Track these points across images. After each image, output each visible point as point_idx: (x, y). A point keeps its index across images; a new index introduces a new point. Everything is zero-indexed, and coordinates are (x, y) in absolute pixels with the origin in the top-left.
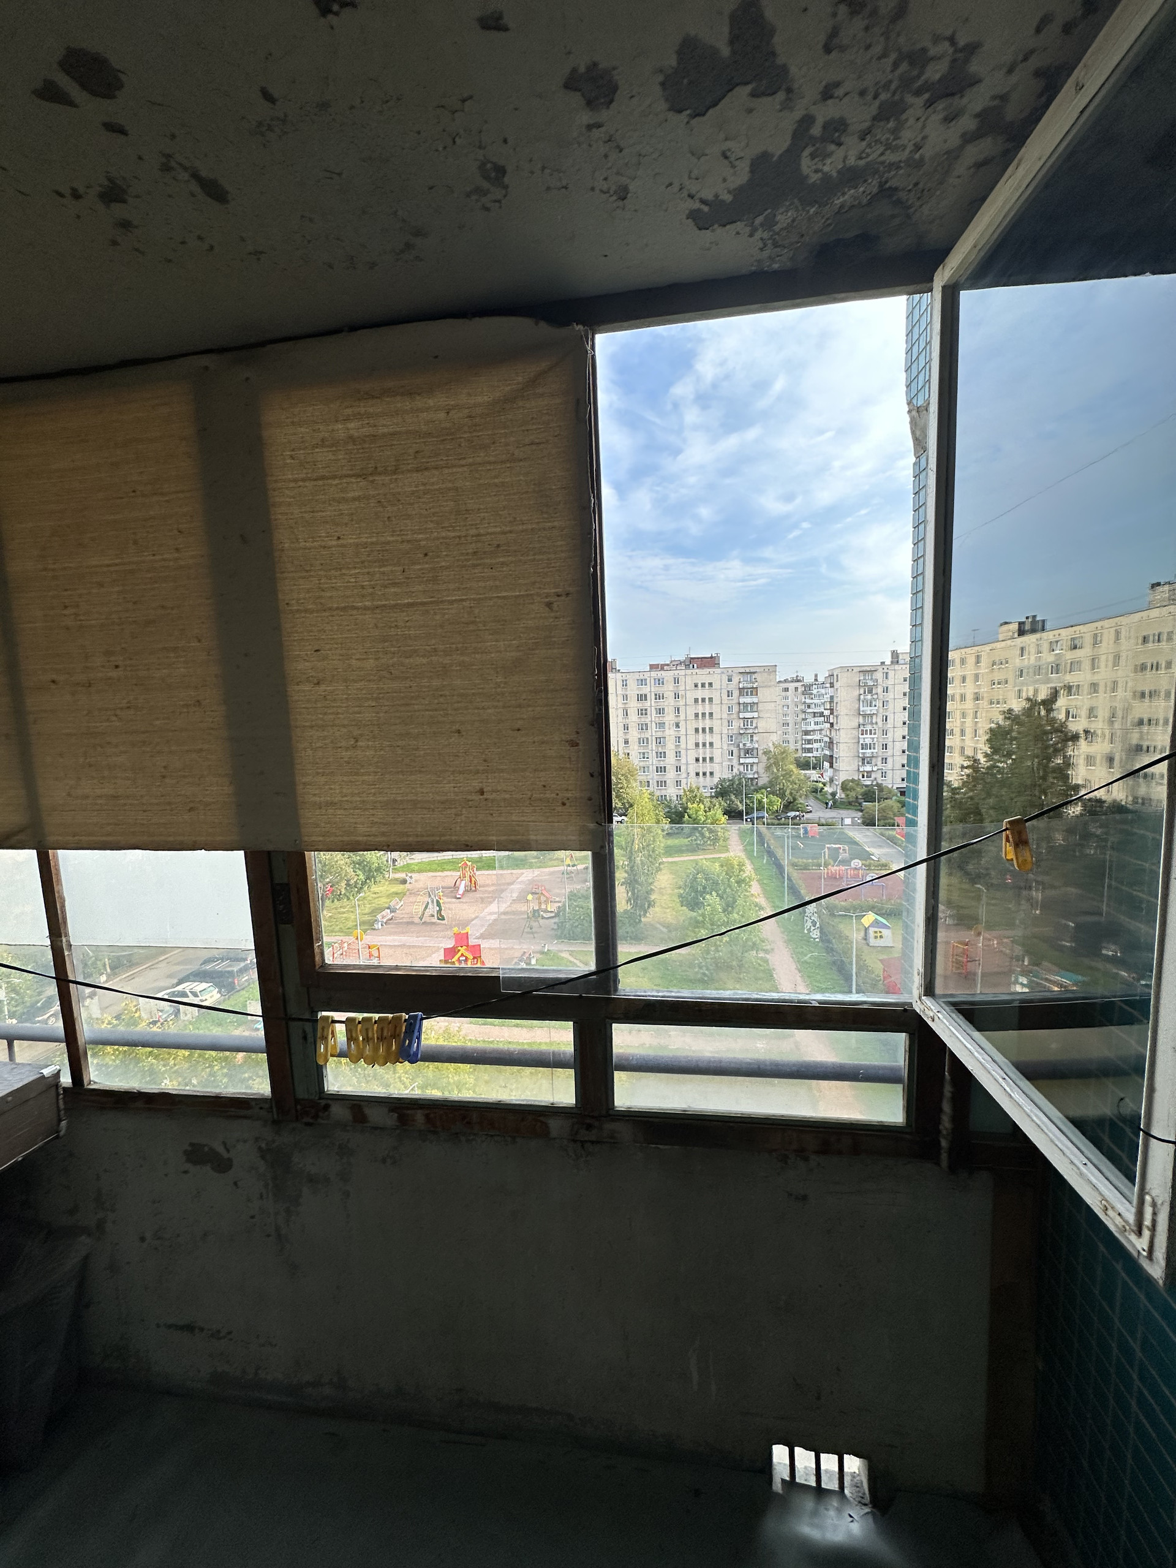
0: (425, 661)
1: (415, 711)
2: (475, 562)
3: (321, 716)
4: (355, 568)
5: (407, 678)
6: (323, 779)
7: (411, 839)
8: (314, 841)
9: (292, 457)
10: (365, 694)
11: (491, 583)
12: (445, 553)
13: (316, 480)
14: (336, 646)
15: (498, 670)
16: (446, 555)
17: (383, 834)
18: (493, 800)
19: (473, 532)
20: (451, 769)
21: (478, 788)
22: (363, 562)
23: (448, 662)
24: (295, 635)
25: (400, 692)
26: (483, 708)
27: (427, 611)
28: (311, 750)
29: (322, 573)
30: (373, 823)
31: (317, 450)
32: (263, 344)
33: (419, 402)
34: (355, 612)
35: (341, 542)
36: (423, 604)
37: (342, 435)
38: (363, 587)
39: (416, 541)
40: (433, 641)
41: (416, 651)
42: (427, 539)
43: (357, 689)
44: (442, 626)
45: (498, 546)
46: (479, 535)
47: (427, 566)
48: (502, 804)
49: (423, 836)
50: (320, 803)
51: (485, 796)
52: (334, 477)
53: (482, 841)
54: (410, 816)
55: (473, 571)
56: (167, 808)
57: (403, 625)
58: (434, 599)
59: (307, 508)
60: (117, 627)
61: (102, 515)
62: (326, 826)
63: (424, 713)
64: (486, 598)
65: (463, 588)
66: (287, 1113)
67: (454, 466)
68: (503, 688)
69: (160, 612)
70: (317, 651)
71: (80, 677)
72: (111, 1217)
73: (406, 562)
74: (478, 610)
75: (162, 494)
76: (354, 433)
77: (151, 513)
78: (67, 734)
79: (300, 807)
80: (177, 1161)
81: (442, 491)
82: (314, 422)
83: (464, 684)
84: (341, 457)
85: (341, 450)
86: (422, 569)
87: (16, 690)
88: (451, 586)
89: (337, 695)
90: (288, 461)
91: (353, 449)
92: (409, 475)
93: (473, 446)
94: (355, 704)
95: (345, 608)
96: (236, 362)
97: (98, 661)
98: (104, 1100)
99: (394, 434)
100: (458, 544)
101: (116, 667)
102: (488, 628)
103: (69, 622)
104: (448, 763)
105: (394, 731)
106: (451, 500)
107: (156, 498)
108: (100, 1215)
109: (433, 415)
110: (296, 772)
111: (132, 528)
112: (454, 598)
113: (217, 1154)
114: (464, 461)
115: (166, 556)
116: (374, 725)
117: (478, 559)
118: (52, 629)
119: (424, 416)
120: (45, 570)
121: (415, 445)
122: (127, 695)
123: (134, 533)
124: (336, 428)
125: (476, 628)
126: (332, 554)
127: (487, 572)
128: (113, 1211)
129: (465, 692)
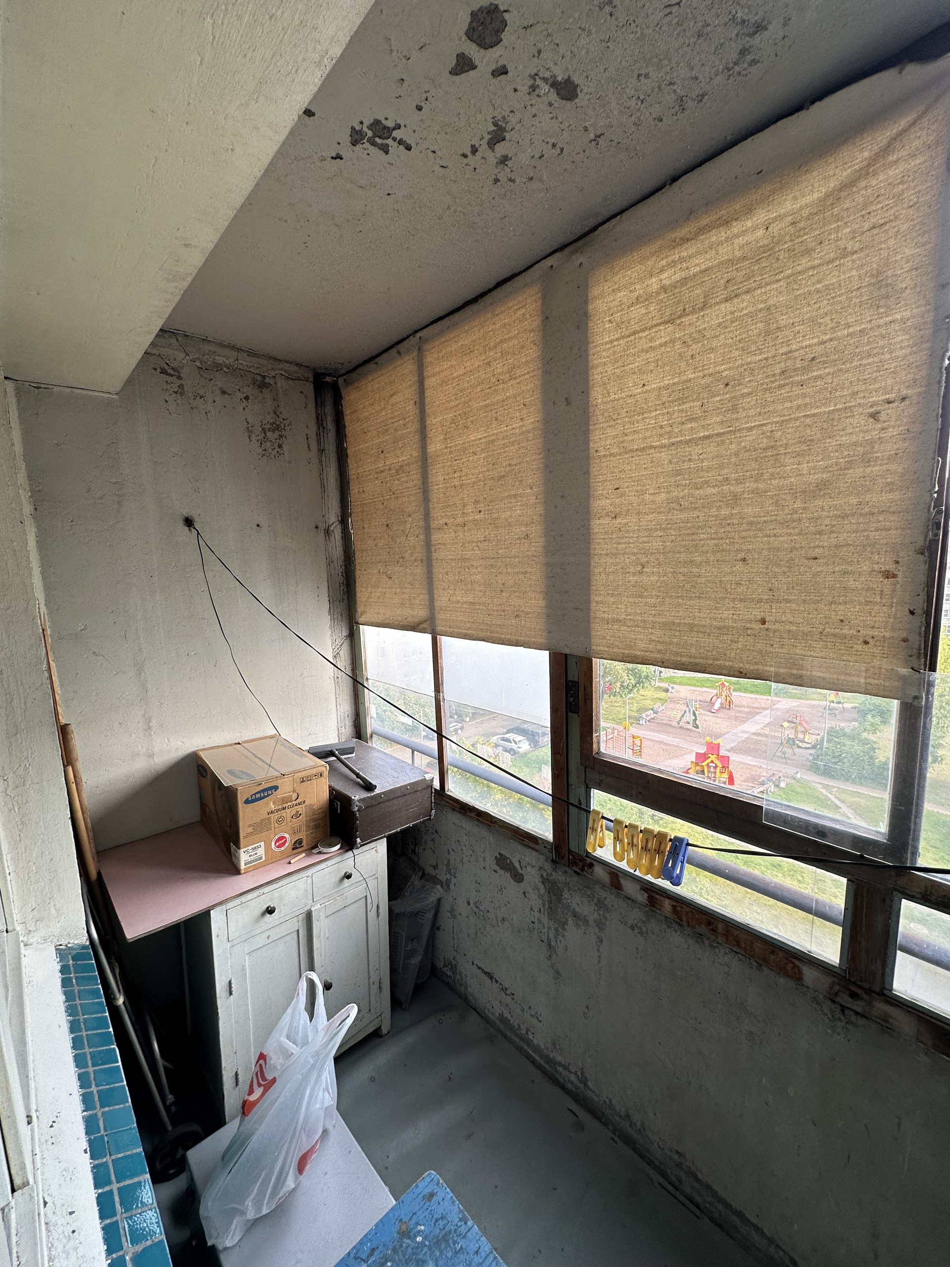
0: (714, 491)
1: (701, 540)
2: (782, 382)
3: (615, 545)
4: (656, 410)
5: (695, 508)
6: (612, 599)
7: (684, 659)
8: (601, 650)
9: (610, 322)
10: (655, 525)
11: (800, 402)
12: (747, 380)
13: (629, 336)
14: (633, 483)
15: (798, 495)
16: (749, 381)
17: (659, 651)
18: (775, 631)
19: (784, 349)
20: (732, 597)
21: (759, 617)
22: (663, 404)
23: (740, 490)
24: (601, 477)
25: (687, 523)
26: (775, 535)
27: (723, 441)
28: (605, 574)
29: (627, 419)
30: (651, 641)
31: (632, 309)
32: (594, 229)
33: (736, 227)
34: (652, 451)
35: (646, 387)
36: (718, 435)
37: (655, 287)
38: (661, 427)
39: (719, 372)
40: (726, 471)
41: (707, 482)
42: (730, 369)
43: (648, 521)
44: (736, 454)
45: (813, 359)
46: (790, 352)
47: (727, 396)
48: (786, 636)
50: (608, 619)
51: (766, 626)
52: (643, 331)
53: (759, 670)
54: (685, 638)
55: (778, 393)
56: (503, 614)
57: (697, 458)
58: (731, 429)
59: (619, 364)
60: (482, 483)
61: (479, 402)
62: (612, 639)
63: (709, 542)
64: (791, 419)
65: (765, 413)
66: (563, 858)
67: (767, 284)
68: (801, 513)
69: (508, 469)
70: (617, 489)
71: (460, 520)
72: (453, 881)
73: (705, 396)
74: (780, 433)
75: (515, 378)
76: (667, 282)
77: (508, 394)
78: (451, 560)
79: (592, 621)
80: (491, 862)
81: (750, 315)
82: (632, 284)
83: (755, 512)
84: (652, 309)
85: (652, 303)
86: (721, 400)
87: (428, 530)
88: (752, 412)
89: (631, 526)
90: (607, 326)
91: (664, 298)
92: (716, 308)
93: (795, 255)
94: (645, 534)
95: (644, 448)
96: (572, 253)
97: (470, 508)
98: (455, 804)
99: (705, 271)
100: (764, 367)
101: (480, 512)
102: (790, 451)
103: (456, 482)
104: (730, 590)
105: (678, 558)
106: (762, 322)
107: (511, 382)
108: (448, 876)
109: (748, 238)
110: (592, 592)
111: (495, 409)
112: (753, 424)
113: (515, 867)
114: (782, 274)
115: (515, 426)
116: (660, 553)
117: (786, 378)
118: (447, 488)
119: (741, 241)
120: (446, 448)
121: (726, 275)
122: (485, 532)
123: (497, 412)
124: (650, 283)
125: (775, 452)
126: (637, 401)
127: (796, 391)
128: (455, 877)
129: (755, 519)
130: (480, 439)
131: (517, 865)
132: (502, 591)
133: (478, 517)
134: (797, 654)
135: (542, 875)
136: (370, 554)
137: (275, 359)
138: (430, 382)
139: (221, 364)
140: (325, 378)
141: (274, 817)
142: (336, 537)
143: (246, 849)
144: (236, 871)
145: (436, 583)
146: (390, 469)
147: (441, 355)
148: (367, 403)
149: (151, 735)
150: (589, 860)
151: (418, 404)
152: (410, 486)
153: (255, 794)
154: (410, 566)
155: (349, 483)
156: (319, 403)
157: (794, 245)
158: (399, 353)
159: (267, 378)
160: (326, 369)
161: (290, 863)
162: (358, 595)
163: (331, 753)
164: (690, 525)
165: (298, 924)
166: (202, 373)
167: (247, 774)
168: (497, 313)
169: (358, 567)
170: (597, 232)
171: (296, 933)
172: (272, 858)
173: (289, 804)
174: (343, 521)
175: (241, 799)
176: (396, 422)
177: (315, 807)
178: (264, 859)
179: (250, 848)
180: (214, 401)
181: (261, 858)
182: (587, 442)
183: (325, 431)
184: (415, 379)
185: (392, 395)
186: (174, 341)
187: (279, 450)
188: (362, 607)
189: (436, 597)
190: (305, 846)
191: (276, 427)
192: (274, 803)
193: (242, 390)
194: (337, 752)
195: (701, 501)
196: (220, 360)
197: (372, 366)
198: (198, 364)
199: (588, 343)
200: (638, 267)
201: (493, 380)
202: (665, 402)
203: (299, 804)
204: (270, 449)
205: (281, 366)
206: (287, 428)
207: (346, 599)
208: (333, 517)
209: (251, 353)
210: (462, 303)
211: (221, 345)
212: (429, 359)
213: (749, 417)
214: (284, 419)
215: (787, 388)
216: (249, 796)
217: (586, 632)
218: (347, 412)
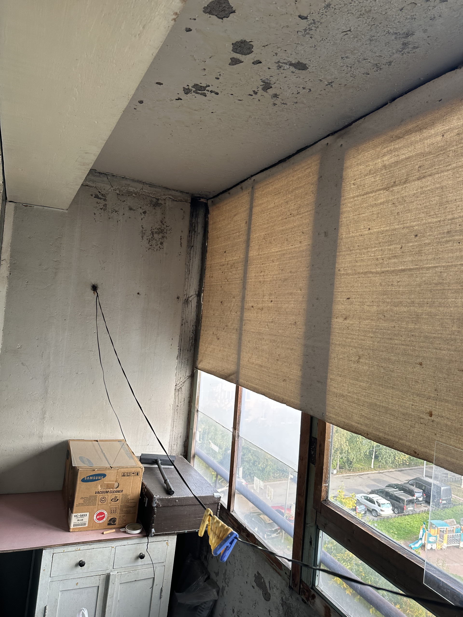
0: (405, 309)
1: (396, 344)
2: (448, 239)
3: (344, 339)
4: (375, 247)
5: (393, 320)
6: (340, 379)
7: (381, 435)
8: (331, 417)
9: (354, 184)
10: (368, 328)
11: (458, 254)
12: (428, 234)
13: (363, 195)
14: (358, 296)
15: (455, 321)
16: (429, 235)
17: (366, 425)
18: (438, 423)
19: (450, 217)
20: (412, 391)
21: (428, 410)
22: (380, 243)
23: (420, 311)
24: (340, 289)
25: (388, 330)
26: (440, 349)
27: (412, 274)
28: (337, 359)
29: (358, 251)
30: (362, 416)
31: (366, 177)
32: (350, 124)
33: (426, 133)
34: (371, 275)
35: (371, 231)
36: (410, 270)
37: (380, 165)
38: (377, 259)
39: (412, 227)
40: (413, 296)
41: (401, 302)
42: (418, 225)
43: (365, 324)
44: (420, 286)
46: (453, 219)
47: (416, 243)
48: (444, 428)
49: (389, 435)
50: (337, 393)
51: (432, 418)
52: (371, 192)
53: (426, 452)
54: (383, 418)
55: (446, 246)
56: (277, 377)
57: (396, 284)
58: (417, 267)
59: (357, 213)
60: (275, 282)
61: (279, 227)
62: (338, 409)
63: (400, 346)
64: (452, 265)
65: (437, 259)
66: (296, 585)
67: (442, 172)
68: (457, 335)
69: (290, 274)
70: (348, 299)
71: (260, 306)
72: (226, 588)
73: (404, 241)
74: (445, 274)
75: (300, 214)
76: (387, 163)
77: (295, 224)
78: (252, 332)
79: (327, 393)
80: (251, 578)
81: (432, 191)
82: (367, 161)
83: (429, 329)
84: (378, 179)
85: (378, 175)
86: (412, 246)
87: (242, 309)
88: (430, 257)
89: (354, 327)
90: (352, 187)
91: (385, 173)
92: (413, 183)
93: (458, 154)
94: (363, 334)
95: (366, 272)
96: (338, 137)
97: (266, 298)
98: (234, 523)
99: (408, 158)
100: (438, 227)
101: (272, 301)
102: (451, 288)
103: (261, 279)
104: (411, 386)
105: (381, 355)
106: (438, 196)
107: (298, 216)
108: (224, 584)
109: (433, 140)
110: (329, 371)
111: (287, 233)
112: (430, 266)
113: (266, 587)
114: (450, 166)
115: (296, 246)
116: (371, 349)
117: (450, 237)
118: (256, 282)
119: (428, 141)
120: (258, 255)
121: (419, 162)
122: (273, 316)
123: (287, 236)
124: (377, 162)
125: (442, 288)
126: (365, 239)
127: (456, 246)
128: (228, 586)
129: (429, 335)
130: (277, 252)
131: (267, 585)
132: (278, 360)
133: (271, 305)
134: (451, 445)
135: (282, 598)
136: (210, 320)
137: (167, 188)
138: (256, 210)
139: (132, 192)
140: (200, 199)
141: (100, 496)
142: (193, 306)
143: (76, 514)
144: (67, 529)
145: (243, 347)
146: (228, 264)
147: (263, 193)
148: (222, 218)
149: (44, 423)
150: (313, 592)
151: (247, 223)
152: (237, 277)
153: (89, 476)
154: (230, 332)
155: (205, 270)
156: (194, 216)
157: (458, 148)
158: (242, 188)
159: (160, 200)
160: (200, 194)
161: (103, 533)
162: (200, 348)
163: (155, 462)
164: (389, 332)
165: (99, 582)
166: (119, 197)
167: (89, 461)
168: (296, 169)
169: (202, 328)
170: (352, 126)
171: (97, 588)
172: (92, 527)
173: (111, 490)
174: (199, 295)
175: (80, 477)
176: (235, 233)
177: (129, 497)
178: (87, 525)
179: (79, 514)
180: (124, 214)
181: (85, 524)
182: (334, 263)
183: (196, 234)
184: (248, 207)
185: (235, 215)
186: (105, 179)
187: (160, 246)
188: (201, 357)
189: (241, 357)
190: (117, 524)
191: (161, 231)
192: (101, 486)
193: (142, 207)
194: (160, 462)
195: (397, 316)
196: (131, 189)
197: (226, 194)
198: (118, 192)
199: (341, 197)
200: (372, 152)
201: (289, 214)
202: (380, 242)
203: (118, 492)
204: (155, 246)
205: (170, 192)
206: (168, 232)
207: (193, 349)
208: (192, 291)
209: (151, 185)
210: (277, 161)
211: (133, 180)
212: (257, 194)
213: (428, 260)
214: (167, 226)
215: (451, 244)
216: (85, 477)
217: (323, 401)
218: (211, 222)
